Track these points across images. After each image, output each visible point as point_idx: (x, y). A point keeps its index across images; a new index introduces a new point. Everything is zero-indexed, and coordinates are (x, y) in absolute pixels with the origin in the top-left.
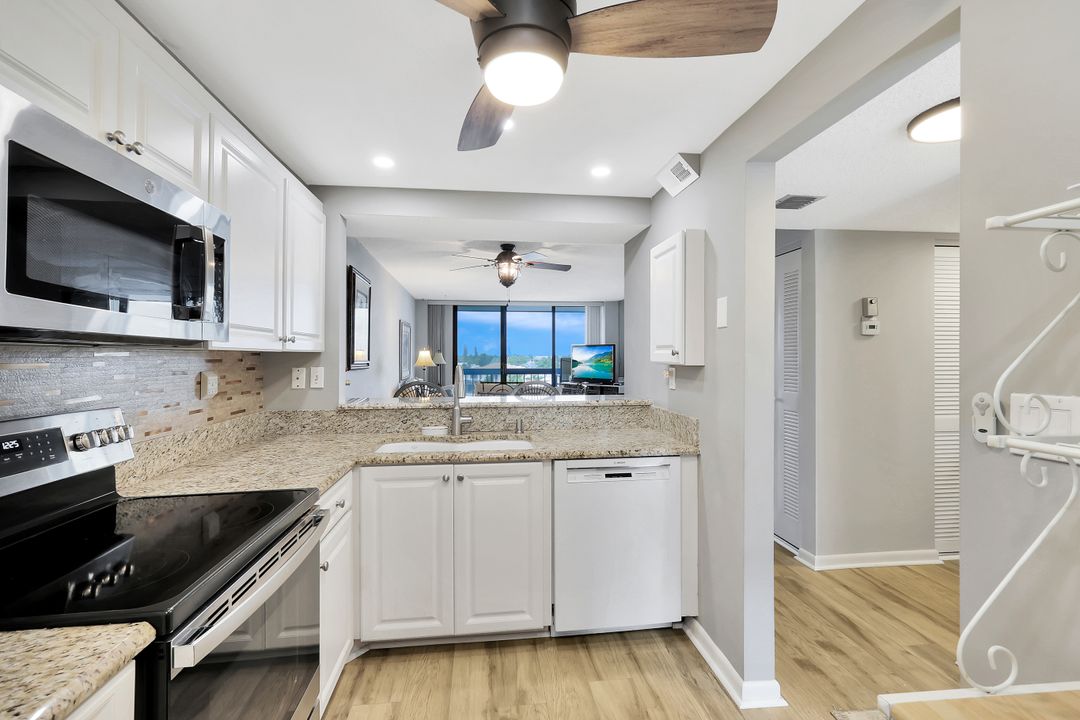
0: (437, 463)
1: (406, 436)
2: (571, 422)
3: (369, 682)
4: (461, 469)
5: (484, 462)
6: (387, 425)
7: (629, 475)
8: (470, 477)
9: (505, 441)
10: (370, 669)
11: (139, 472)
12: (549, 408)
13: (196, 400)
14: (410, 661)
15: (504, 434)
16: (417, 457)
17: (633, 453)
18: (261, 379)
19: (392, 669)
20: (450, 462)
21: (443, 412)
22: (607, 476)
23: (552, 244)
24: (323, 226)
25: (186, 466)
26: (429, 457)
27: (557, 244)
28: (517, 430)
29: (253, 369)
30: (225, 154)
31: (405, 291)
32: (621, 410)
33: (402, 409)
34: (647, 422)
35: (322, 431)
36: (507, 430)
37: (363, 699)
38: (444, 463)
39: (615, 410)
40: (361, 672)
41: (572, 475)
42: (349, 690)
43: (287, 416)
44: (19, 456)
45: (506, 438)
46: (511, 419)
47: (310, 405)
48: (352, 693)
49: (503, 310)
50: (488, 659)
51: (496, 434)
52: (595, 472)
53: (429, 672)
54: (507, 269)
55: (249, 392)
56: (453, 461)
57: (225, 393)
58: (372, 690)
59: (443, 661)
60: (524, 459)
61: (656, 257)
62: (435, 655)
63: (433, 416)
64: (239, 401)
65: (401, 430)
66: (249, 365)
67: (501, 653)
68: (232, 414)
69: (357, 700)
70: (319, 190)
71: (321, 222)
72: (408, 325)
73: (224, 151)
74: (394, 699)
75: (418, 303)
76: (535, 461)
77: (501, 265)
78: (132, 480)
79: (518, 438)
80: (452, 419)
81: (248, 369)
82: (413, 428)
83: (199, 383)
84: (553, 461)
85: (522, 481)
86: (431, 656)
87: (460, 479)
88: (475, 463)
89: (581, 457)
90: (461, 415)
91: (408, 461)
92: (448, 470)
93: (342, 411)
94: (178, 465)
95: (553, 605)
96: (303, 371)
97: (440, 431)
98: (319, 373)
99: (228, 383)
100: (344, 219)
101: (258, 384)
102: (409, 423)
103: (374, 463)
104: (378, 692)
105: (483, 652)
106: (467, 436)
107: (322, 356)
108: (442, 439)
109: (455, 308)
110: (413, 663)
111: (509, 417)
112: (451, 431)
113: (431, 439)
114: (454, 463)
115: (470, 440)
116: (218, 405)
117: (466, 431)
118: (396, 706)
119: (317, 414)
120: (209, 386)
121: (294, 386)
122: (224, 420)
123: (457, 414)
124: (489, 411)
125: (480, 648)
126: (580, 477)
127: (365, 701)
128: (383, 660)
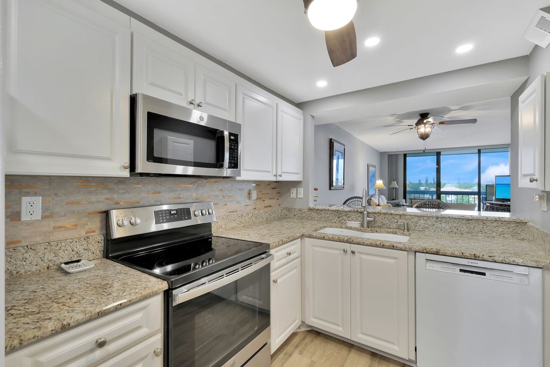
0: (340, 241)
1: (337, 225)
2: (448, 228)
3: (306, 344)
4: (354, 247)
5: (367, 245)
6: (330, 218)
7: (484, 274)
8: (359, 253)
9: (394, 235)
10: (308, 339)
11: (223, 227)
12: (429, 217)
13: (248, 200)
14: (328, 343)
15: (395, 230)
16: (331, 236)
17: (486, 257)
18: (279, 193)
19: (318, 343)
20: (347, 242)
21: (359, 214)
22: (461, 270)
23: (459, 107)
24: (302, 122)
25: (243, 227)
26: (337, 238)
27: (461, 106)
28: (406, 229)
29: (275, 188)
30: (244, 99)
31: (373, 148)
32: (495, 224)
33: (338, 210)
34: (523, 236)
35: (302, 218)
36: (398, 228)
37: (300, 351)
38: (344, 242)
39: (488, 223)
40: (304, 338)
41: (429, 264)
42: (296, 344)
43: (289, 210)
44: (176, 216)
45: (395, 233)
46: (401, 222)
47: (298, 205)
48: (297, 347)
49: (438, 154)
50: (369, 362)
51: (389, 230)
52: (451, 266)
53: (335, 354)
54: (423, 129)
55: (273, 198)
56: (349, 241)
57: (262, 198)
58: (305, 349)
59: (344, 351)
60: (393, 247)
61: (523, 102)
62: (342, 346)
63: (353, 216)
64: (268, 202)
65: (337, 222)
66: (273, 186)
67: (379, 363)
68: (265, 207)
69: (297, 351)
70: (300, 105)
71: (300, 120)
72: (374, 167)
73: (243, 97)
74: (313, 358)
75: (382, 154)
76: (401, 250)
77: (419, 127)
78: (221, 229)
79: (403, 234)
80: (363, 218)
81: (272, 188)
82: (343, 221)
83: (249, 194)
84: (415, 252)
85: (392, 261)
86: (339, 346)
87: (353, 252)
88: (361, 245)
89: (437, 253)
90: (368, 217)
91: (326, 238)
92: (347, 246)
93: (310, 209)
94: (239, 226)
95: (416, 348)
96: (295, 189)
97: (356, 224)
98: (301, 190)
99: (263, 194)
100: (313, 117)
101: (278, 195)
102: (341, 218)
103: (310, 237)
104: (308, 352)
105: (369, 356)
106: (370, 229)
107: (302, 183)
108: (356, 229)
109: (405, 156)
110: (329, 345)
111: (400, 221)
112: (362, 225)
113: (350, 228)
114: (351, 243)
115: (372, 232)
116: (258, 203)
117: (371, 226)
118: (313, 363)
119: (300, 210)
120: (253, 195)
121: (291, 197)
122: (260, 210)
123: (366, 215)
124: (387, 216)
125: (368, 354)
126: (437, 267)
127: (301, 353)
128: (316, 337)
